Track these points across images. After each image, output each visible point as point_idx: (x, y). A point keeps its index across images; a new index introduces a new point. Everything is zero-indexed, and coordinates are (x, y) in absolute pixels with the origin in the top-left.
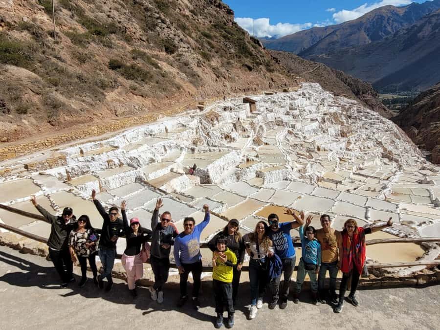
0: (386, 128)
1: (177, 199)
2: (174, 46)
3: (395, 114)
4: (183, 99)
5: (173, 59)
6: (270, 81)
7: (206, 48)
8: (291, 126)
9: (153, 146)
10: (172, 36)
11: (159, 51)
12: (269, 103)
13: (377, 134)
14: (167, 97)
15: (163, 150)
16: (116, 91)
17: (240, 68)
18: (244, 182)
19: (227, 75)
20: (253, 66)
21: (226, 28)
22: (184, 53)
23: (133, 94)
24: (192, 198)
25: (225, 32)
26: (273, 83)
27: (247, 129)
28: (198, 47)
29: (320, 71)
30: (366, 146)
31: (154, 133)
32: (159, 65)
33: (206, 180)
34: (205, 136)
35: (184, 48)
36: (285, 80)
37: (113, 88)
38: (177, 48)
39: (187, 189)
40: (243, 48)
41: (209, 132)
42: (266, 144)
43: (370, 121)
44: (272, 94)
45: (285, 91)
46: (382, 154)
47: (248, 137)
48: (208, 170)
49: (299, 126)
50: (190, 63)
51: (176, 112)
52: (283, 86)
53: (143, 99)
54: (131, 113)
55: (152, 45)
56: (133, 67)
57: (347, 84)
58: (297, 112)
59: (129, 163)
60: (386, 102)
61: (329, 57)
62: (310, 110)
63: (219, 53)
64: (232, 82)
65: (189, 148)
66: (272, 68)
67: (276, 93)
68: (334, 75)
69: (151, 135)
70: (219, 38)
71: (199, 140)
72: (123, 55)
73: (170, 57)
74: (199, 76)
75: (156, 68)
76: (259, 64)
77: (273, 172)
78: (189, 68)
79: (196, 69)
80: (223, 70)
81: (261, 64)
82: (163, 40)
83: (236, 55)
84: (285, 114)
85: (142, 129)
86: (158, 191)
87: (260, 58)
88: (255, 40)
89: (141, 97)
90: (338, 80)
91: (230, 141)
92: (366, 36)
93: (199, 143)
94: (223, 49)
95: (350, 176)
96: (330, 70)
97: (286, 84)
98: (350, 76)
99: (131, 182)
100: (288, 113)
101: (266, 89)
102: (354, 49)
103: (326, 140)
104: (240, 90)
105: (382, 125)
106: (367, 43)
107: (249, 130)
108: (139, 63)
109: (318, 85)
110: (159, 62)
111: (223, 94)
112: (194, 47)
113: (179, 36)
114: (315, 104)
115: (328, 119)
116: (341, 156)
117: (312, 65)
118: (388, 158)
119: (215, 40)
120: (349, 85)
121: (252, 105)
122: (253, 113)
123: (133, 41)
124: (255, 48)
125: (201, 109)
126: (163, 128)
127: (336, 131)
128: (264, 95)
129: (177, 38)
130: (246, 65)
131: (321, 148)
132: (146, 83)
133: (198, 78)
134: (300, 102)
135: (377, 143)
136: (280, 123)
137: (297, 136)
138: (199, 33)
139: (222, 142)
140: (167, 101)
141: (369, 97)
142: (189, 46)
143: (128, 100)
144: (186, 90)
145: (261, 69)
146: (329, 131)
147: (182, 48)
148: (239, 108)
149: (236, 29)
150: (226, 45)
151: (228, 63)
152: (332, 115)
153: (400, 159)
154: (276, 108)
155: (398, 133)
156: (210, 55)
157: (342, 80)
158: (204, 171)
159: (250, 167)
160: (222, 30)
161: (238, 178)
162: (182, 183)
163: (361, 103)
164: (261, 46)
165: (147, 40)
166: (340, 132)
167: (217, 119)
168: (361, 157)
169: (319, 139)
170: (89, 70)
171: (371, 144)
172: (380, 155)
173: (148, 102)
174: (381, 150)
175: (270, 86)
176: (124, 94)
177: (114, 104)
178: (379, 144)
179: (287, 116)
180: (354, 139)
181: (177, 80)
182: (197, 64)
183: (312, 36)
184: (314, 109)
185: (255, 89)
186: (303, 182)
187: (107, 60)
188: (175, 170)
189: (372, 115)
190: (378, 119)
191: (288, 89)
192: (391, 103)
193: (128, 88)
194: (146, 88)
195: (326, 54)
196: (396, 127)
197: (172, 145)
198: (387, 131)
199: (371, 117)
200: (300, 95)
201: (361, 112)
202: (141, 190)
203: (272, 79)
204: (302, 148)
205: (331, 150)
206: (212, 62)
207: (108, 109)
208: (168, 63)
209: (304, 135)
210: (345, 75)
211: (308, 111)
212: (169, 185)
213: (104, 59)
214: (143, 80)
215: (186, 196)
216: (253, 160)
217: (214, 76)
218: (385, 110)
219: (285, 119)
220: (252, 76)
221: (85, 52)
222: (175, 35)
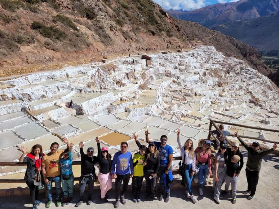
0: (261, 81)
1: (42, 125)
2: (94, 14)
3: (274, 72)
4: (91, 54)
5: (92, 23)
6: (168, 44)
7: (121, 17)
8: (176, 77)
9: (47, 86)
10: (93, 6)
11: (82, 17)
12: (163, 59)
13: (252, 86)
14: (76, 52)
15: (56, 90)
16: (32, 45)
17: (146, 33)
18: (113, 115)
19: (134, 38)
20: (156, 32)
21: (141, 2)
22: (101, 20)
23: (46, 48)
24: (59, 124)
25: (140, 5)
26: (170, 45)
27: (138, 78)
28: (115, 16)
29: (218, 37)
30: (238, 94)
31: (56, 77)
32: (78, 27)
33: (80, 112)
34: (100, 81)
35: (102, 15)
36: (180, 43)
37: (29, 43)
38: (97, 15)
39: (63, 118)
40: (152, 18)
41: (103, 79)
42: (150, 89)
43: (249, 76)
44: (167, 53)
45: (179, 51)
46: (250, 100)
47: (137, 83)
48: (82, 105)
49: (182, 77)
50: (104, 27)
51: (82, 64)
52: (178, 48)
53: (54, 52)
54: (41, 62)
55: (76, 12)
56: (51, 28)
57: (238, 48)
58: (183, 67)
59: (20, 97)
60: (268, 63)
61: (227, 27)
62: (196, 66)
63: (132, 21)
64: (137, 43)
65: (78, 89)
66: (171, 33)
67: (171, 52)
68: (228, 41)
69: (52, 78)
70: (135, 9)
71: (93, 84)
72: (46, 19)
73: (90, 22)
74: (110, 38)
75: (74, 30)
76: (161, 30)
77: (138, 109)
78: (103, 31)
79: (108, 32)
80: (132, 34)
81: (163, 30)
82: (86, 9)
83: (144, 23)
84: (174, 68)
85: (46, 74)
86: (32, 118)
87: (163, 26)
88: (163, 12)
89: (52, 51)
90: (231, 45)
91: (120, 86)
92: (256, 12)
93: (92, 86)
94: (135, 18)
95: (211, 115)
96: (225, 37)
97: (180, 46)
98: (240, 42)
99: (17, 111)
100: (176, 68)
101: (164, 49)
102: (246, 22)
103: (203, 88)
104: (143, 49)
105: (258, 79)
106: (257, 17)
107: (139, 79)
108: (59, 26)
109: (214, 48)
110: (79, 25)
111: (128, 52)
112: (111, 15)
113: (99, 7)
114: (200, 62)
115: (209, 73)
116: (213, 100)
117: (212, 33)
118: (254, 103)
119: (131, 10)
120: (239, 48)
121: (148, 61)
122: (148, 67)
123: (60, 9)
124: (161, 18)
125: (104, 61)
126: (64, 73)
127: (214, 82)
128: (161, 54)
129: (97, 8)
130: (151, 31)
131: (197, 94)
132: (60, 40)
133: (109, 39)
134: (188, 59)
135: (247, 92)
136: (168, 75)
137: (179, 84)
138: (118, 4)
139: (113, 86)
140: (75, 55)
141: (254, 58)
142: (106, 14)
143: (41, 52)
144: (96, 47)
145: (162, 34)
146: (208, 82)
147: (101, 15)
148: (137, 62)
149: (149, 2)
150: (138, 15)
151: (137, 29)
152: (213, 70)
153: (263, 105)
154: (168, 63)
155: (271, 86)
156: (123, 22)
157: (234, 45)
158: (79, 106)
159: (120, 105)
160: (138, 3)
161: (109, 112)
162: (59, 113)
163: (247, 63)
164: (167, 17)
165: (72, 8)
166: (217, 83)
167: (114, 70)
168: (230, 102)
169: (197, 87)
170: (11, 29)
171: (242, 92)
172: (248, 101)
173: (58, 55)
174: (250, 98)
175: (168, 47)
176: (38, 48)
177: (27, 55)
178: (248, 93)
179: (175, 70)
180: (228, 89)
181: (90, 40)
182: (109, 29)
183: (215, 10)
184: (198, 65)
185: (155, 49)
186: (159, 117)
187: (31, 22)
188: (57, 104)
189: (251, 72)
190: (256, 75)
191: (181, 50)
192: (272, 63)
193: (43, 44)
194: (59, 44)
195: (224, 25)
196: (269, 81)
197: (64, 86)
198: (262, 84)
199: (250, 73)
200: (189, 55)
201: (243, 69)
202: (21, 117)
203: (170, 43)
204: (181, 93)
205: (205, 96)
206: (124, 27)
207: (19, 58)
208: (87, 27)
209: (185, 84)
210: (237, 41)
211: (193, 67)
212: (46, 115)
213: (28, 21)
214: (57, 38)
215: (56, 123)
216: (125, 100)
217: (123, 38)
218: (266, 68)
219: (173, 71)
220: (154, 39)
221: (13, 15)
222: (96, 5)
